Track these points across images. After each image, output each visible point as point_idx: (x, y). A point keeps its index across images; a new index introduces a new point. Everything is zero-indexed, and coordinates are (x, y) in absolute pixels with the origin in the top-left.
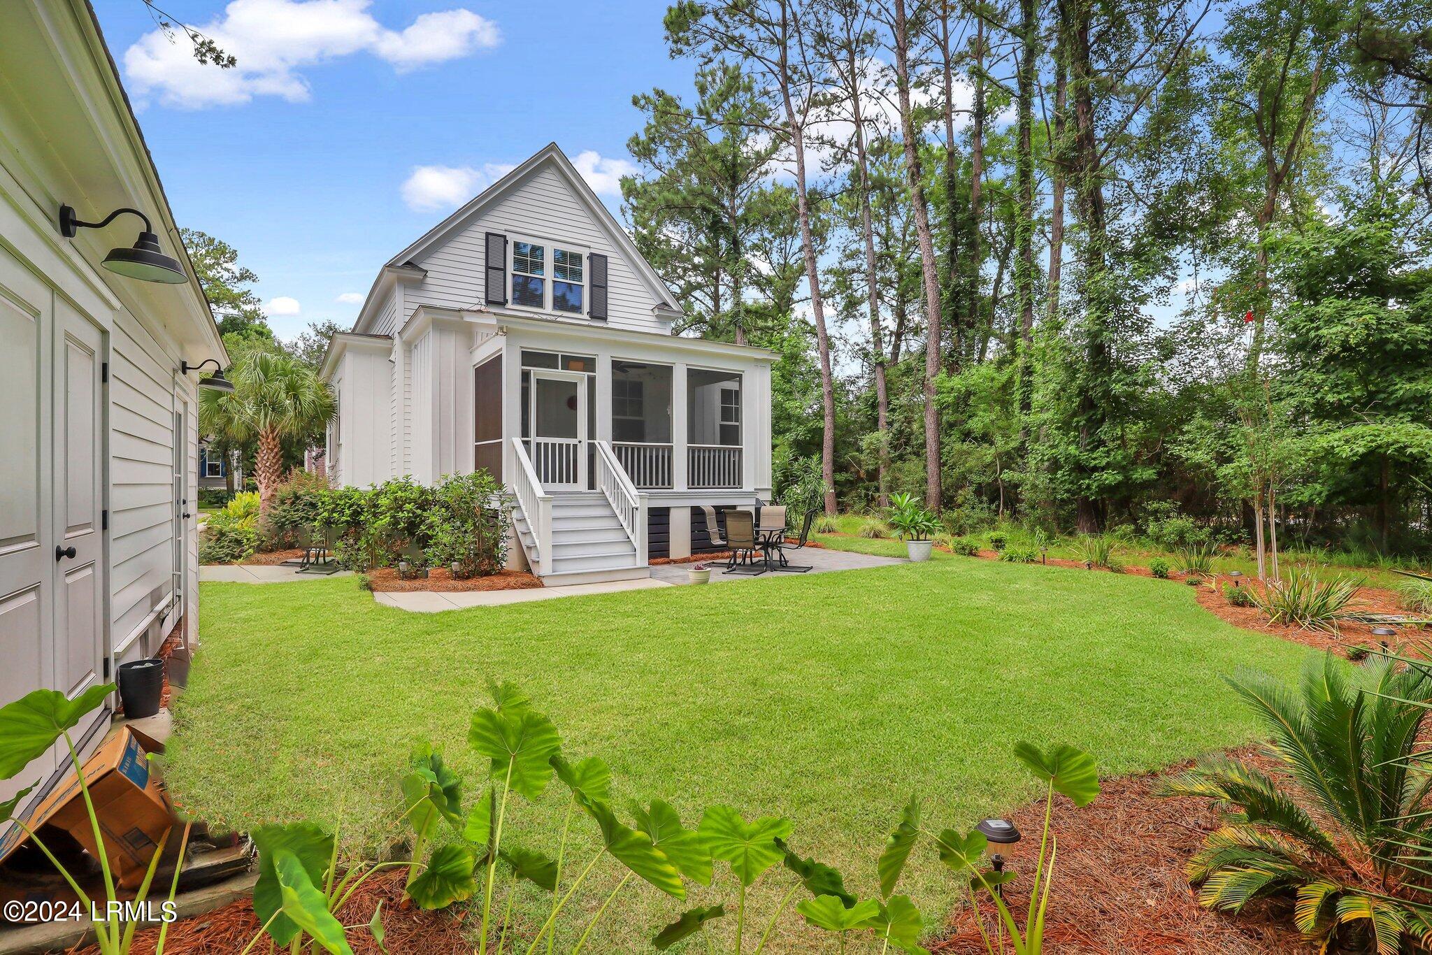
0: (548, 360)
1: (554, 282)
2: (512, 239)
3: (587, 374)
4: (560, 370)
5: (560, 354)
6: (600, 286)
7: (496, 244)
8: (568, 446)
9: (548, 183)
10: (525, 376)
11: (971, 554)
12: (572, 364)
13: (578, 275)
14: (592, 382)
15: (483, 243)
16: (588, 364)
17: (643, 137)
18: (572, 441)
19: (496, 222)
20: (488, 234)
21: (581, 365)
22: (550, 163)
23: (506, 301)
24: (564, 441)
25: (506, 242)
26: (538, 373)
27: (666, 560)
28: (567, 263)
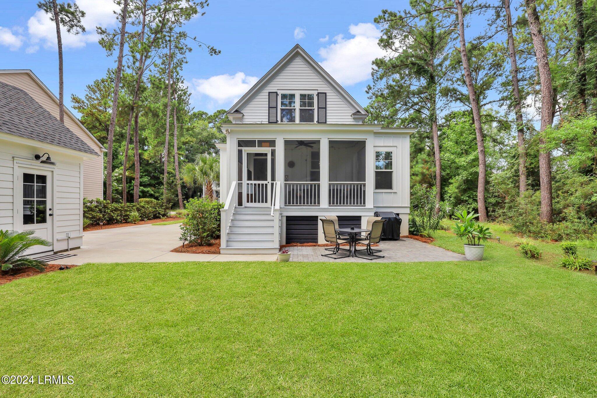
0: (250, 143)
1: (300, 109)
2: (280, 93)
3: (271, 148)
4: (257, 147)
5: (257, 140)
6: (323, 108)
7: (273, 96)
8: (263, 185)
9: (298, 64)
10: (240, 152)
11: (533, 256)
12: (263, 144)
13: (311, 104)
14: (273, 153)
15: (267, 97)
16: (272, 143)
17: (385, 37)
18: (264, 182)
19: (272, 87)
20: (269, 93)
21: (268, 144)
22: (297, 54)
23: (277, 121)
24: (261, 182)
25: (277, 95)
26: (246, 150)
27: (315, 244)
28: (306, 99)
